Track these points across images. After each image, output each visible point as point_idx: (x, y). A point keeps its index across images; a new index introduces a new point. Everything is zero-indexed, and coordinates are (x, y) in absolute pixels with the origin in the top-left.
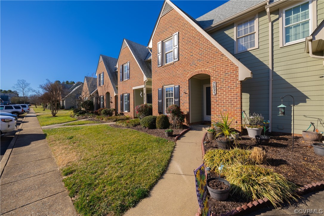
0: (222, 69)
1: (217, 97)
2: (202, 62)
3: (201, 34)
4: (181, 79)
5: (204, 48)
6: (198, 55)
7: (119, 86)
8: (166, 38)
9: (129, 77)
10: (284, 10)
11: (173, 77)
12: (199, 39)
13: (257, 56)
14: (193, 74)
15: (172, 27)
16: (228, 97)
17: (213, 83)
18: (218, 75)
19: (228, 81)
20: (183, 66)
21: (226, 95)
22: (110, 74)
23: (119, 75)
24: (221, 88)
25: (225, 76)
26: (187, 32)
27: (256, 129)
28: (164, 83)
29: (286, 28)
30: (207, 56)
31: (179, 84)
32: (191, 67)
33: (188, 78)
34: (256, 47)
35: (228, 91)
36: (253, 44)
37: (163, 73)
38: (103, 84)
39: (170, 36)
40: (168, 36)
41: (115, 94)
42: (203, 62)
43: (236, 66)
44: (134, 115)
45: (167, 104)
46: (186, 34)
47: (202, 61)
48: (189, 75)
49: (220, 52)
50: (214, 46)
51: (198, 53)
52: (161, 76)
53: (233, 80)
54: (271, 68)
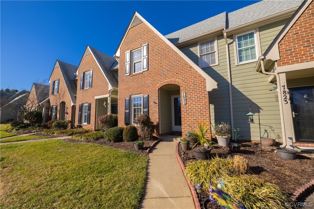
0: (191, 80)
1: (187, 107)
2: (171, 73)
3: (170, 47)
4: (150, 88)
5: (173, 60)
6: (167, 66)
7: (77, 96)
8: (135, 48)
9: (91, 86)
10: (237, 36)
11: (142, 87)
12: (169, 52)
13: (218, 72)
14: (162, 84)
15: (142, 38)
16: (198, 106)
17: (183, 93)
18: (187, 86)
19: (197, 92)
20: (153, 76)
21: (195, 105)
22: (68, 82)
23: (79, 83)
24: (191, 98)
25: (194, 87)
26: (157, 44)
27: (226, 137)
28: (132, 93)
29: (239, 50)
30: (177, 67)
31: (148, 93)
32: (160, 77)
33: (158, 88)
34: (217, 63)
35: (197, 101)
36: (214, 61)
37: (131, 82)
38: (58, 92)
39: (139, 46)
40: (138, 47)
41: (72, 104)
42: (173, 73)
43: (203, 78)
44: (95, 128)
45: (135, 115)
46: (155, 46)
47: (171, 71)
48: (159, 85)
49: (189, 64)
50: (183, 59)
51: (168, 65)
52: (128, 85)
53: (202, 91)
54: (230, 82)
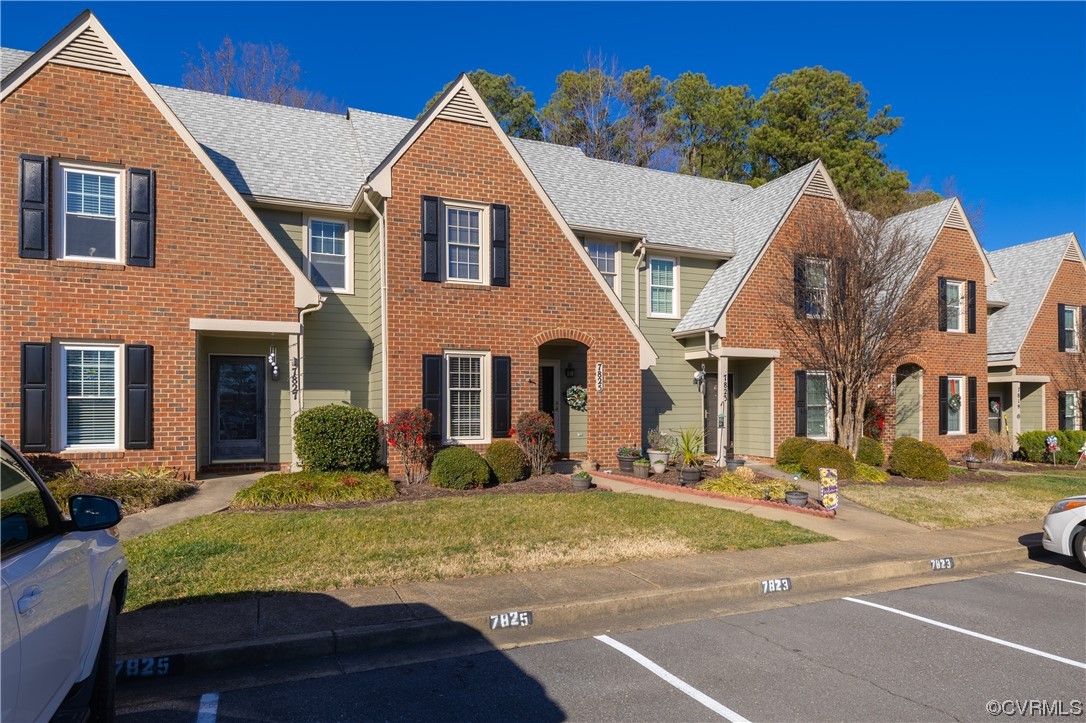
1: (603, 397)
3: (571, 245)
4: (515, 339)
5: (577, 281)
6: (564, 293)
11: (486, 329)
17: (598, 367)
18: (605, 351)
19: (623, 367)
20: (524, 307)
24: (610, 378)
25: (618, 355)
28: (449, 341)
29: (652, 288)
30: (585, 302)
32: (545, 316)
33: (537, 343)
35: (623, 386)
37: (447, 306)
42: (577, 314)
43: (636, 341)
45: (452, 409)
47: (573, 309)
48: (541, 336)
50: (599, 287)
53: (632, 367)
